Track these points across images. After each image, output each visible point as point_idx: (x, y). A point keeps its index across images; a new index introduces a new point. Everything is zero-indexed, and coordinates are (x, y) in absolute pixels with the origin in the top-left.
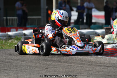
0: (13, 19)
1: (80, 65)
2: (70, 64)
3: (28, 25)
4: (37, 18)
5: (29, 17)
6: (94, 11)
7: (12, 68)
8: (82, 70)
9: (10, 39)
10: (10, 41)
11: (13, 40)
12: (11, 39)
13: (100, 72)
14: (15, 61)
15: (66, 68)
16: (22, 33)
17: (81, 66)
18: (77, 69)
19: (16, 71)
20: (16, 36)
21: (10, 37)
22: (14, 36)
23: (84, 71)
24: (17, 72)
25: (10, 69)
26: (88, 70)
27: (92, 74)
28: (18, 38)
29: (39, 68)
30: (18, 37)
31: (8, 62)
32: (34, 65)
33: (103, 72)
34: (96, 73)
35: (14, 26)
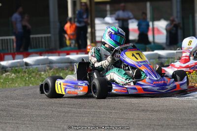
0: (7, 39)
1: (114, 111)
2: (99, 110)
3: (31, 48)
4: (45, 37)
5: (32, 36)
6: (133, 22)
7: (10, 120)
8: (118, 118)
9: (4, 72)
10: (4, 75)
11: (8, 73)
12: (6, 71)
13: (146, 121)
14: (14, 107)
15: (94, 117)
16: (23, 61)
17: (116, 113)
18: (110, 117)
19: (17, 123)
20: (13, 67)
21: (4, 69)
22: (10, 67)
23: (120, 120)
24: (18, 125)
25: (6, 121)
26: (127, 119)
27: (132, 124)
28: (16, 70)
29: (51, 118)
30: (16, 68)
31: (2, 111)
32: (43, 113)
33: (149, 119)
34: (139, 122)
35: (9, 51)
